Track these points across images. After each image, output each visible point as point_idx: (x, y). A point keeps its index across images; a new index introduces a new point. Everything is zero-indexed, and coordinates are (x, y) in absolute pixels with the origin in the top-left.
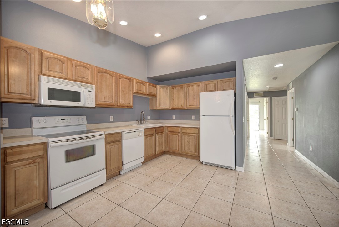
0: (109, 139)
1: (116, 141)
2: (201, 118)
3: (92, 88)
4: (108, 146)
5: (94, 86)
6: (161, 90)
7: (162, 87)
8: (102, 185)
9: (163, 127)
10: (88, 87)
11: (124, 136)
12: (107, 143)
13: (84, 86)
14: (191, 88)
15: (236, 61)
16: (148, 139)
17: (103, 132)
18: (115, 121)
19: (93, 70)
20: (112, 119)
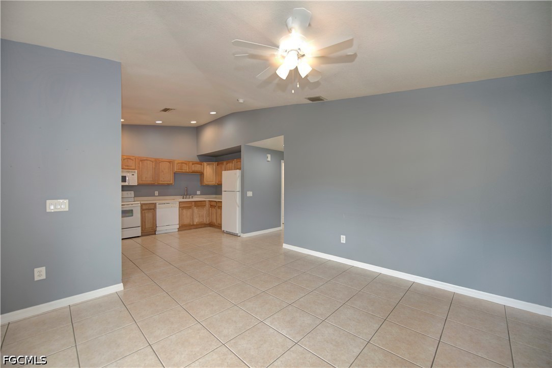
0: (144, 207)
1: (151, 209)
2: (223, 192)
3: (135, 172)
4: (143, 212)
5: (136, 171)
6: (208, 167)
7: (208, 164)
8: (138, 237)
9: (205, 201)
10: (132, 172)
11: (158, 206)
12: (142, 210)
13: (129, 172)
14: (228, 165)
15: (241, 146)
16: (184, 211)
17: (139, 202)
18: (159, 195)
19: (137, 160)
20: (156, 193)
